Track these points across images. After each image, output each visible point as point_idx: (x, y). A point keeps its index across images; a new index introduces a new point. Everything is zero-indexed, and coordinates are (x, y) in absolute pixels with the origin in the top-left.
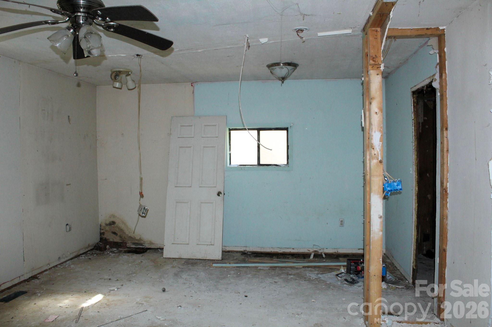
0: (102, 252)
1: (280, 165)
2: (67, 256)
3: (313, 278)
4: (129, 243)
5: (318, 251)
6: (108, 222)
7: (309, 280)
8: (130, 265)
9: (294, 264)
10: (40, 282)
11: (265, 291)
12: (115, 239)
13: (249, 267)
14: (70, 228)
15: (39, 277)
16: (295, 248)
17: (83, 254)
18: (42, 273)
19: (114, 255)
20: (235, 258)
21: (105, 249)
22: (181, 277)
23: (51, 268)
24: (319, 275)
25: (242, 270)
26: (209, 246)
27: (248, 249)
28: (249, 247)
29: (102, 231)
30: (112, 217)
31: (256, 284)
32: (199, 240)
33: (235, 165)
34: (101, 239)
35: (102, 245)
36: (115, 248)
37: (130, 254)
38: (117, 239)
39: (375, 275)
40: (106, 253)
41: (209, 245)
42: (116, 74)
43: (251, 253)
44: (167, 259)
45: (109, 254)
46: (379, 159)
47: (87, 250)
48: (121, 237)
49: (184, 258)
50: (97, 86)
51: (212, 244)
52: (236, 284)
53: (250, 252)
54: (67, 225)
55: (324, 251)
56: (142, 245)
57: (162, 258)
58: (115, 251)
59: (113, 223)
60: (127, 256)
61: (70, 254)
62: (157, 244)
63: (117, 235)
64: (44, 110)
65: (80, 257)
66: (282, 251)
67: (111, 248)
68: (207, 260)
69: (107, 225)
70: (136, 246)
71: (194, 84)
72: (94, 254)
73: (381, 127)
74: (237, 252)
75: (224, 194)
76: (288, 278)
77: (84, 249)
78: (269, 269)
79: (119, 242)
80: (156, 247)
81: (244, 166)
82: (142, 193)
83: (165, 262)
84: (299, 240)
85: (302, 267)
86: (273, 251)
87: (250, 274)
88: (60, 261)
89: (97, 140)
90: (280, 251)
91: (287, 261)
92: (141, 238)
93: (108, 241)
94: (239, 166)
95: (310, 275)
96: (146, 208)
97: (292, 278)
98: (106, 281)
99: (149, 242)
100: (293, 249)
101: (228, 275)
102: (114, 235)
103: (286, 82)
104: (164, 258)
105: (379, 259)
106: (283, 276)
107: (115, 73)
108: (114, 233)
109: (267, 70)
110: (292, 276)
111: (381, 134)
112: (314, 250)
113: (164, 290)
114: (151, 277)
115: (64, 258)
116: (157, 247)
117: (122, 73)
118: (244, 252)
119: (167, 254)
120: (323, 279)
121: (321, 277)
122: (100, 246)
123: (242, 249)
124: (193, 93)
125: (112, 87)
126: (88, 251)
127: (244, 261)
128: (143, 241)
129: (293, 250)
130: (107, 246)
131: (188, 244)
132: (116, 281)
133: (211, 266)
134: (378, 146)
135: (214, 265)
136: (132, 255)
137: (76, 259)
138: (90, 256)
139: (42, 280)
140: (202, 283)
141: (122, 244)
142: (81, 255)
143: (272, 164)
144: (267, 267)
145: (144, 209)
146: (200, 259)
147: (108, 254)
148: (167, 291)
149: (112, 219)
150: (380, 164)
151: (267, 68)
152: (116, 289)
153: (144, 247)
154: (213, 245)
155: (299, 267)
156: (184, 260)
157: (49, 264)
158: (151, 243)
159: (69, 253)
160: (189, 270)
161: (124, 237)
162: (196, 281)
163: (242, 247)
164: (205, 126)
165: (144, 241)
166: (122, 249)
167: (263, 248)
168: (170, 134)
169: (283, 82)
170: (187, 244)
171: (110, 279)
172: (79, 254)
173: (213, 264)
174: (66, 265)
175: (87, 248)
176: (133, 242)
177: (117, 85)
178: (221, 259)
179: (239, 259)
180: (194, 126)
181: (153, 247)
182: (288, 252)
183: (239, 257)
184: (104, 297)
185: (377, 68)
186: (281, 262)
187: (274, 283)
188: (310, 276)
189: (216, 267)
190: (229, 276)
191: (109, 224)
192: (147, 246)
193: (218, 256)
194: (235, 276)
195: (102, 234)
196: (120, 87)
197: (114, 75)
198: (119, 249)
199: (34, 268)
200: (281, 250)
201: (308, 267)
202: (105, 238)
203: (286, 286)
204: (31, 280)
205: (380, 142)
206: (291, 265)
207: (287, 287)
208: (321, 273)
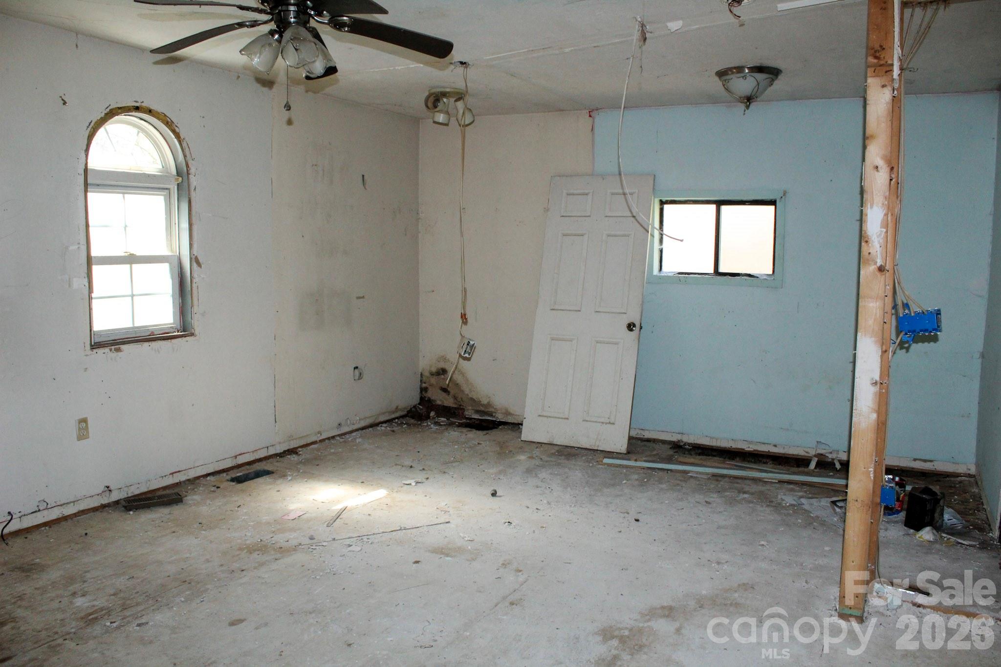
0: (419, 422)
1: (757, 276)
2: (355, 422)
3: (787, 503)
4: (468, 410)
5: (827, 455)
6: (434, 370)
7: (778, 507)
8: (456, 447)
9: (761, 474)
10: (299, 459)
11: (679, 515)
12: (445, 401)
13: (671, 470)
14: (360, 374)
15: (300, 453)
16: (778, 445)
17: (385, 422)
18: (306, 447)
19: (437, 429)
20: (655, 453)
21: (428, 417)
22: (536, 476)
23: (323, 440)
24: (803, 501)
25: (655, 475)
26: (604, 424)
27: (686, 439)
28: (688, 434)
29: (424, 385)
30: (442, 361)
31: (666, 502)
32: (588, 413)
33: (669, 272)
34: (422, 399)
35: (422, 409)
36: (444, 418)
37: (465, 430)
38: (449, 402)
39: (857, 501)
40: (426, 424)
41: (606, 423)
42: (436, 98)
43: (691, 448)
44: (528, 443)
45: (430, 425)
46: (879, 264)
47: (393, 416)
48: (455, 398)
49: (557, 444)
50: (421, 120)
51: (611, 422)
52: (631, 498)
53: (689, 444)
54: (356, 368)
55: (838, 456)
56: (491, 415)
57: (520, 440)
58: (442, 422)
59: (444, 371)
60: (458, 432)
61: (360, 420)
62: (519, 416)
63: (449, 394)
64: (316, 165)
65: (378, 426)
66: (752, 448)
67: (438, 417)
68: (599, 452)
69: (432, 374)
70: (480, 416)
71: (593, 112)
72: (405, 424)
73: (886, 198)
74: (664, 442)
75: (641, 328)
76: (737, 499)
77: (387, 414)
78: (709, 479)
79: (453, 407)
80: (516, 422)
81: (687, 275)
82: (465, 315)
83: (521, 448)
84: (788, 430)
85: (777, 481)
86: (734, 446)
87: (667, 484)
88: (340, 430)
89: (420, 218)
90: (749, 447)
91: (751, 466)
92: (491, 403)
93: (434, 404)
94: (677, 275)
95: (783, 497)
96: (472, 343)
97: (744, 499)
98: (404, 468)
99: (504, 411)
100: (775, 446)
101: (624, 481)
102: (444, 394)
103: (753, 106)
104: (522, 441)
105: (868, 468)
106: (728, 493)
107: (434, 97)
108: (445, 390)
109: (717, 83)
110: (746, 496)
111: (885, 211)
112: (817, 452)
113: (494, 494)
114: (484, 471)
115: (348, 426)
116: (518, 421)
117: (448, 95)
118: (678, 444)
119: (527, 434)
120: (806, 507)
121: (804, 503)
122: (419, 411)
123: (674, 438)
124: (592, 130)
125: (432, 121)
126: (394, 419)
127: (669, 460)
128: (493, 407)
129: (775, 448)
130: (431, 412)
131: (567, 419)
132: (421, 470)
133: (600, 463)
134: (878, 237)
135: (606, 461)
136: (470, 431)
137: (370, 429)
138: (396, 427)
139: (303, 457)
140: (569, 489)
141: (456, 411)
142: (381, 425)
143: (741, 274)
144: (707, 474)
145: (468, 344)
146: (586, 449)
147: (428, 425)
148: (500, 496)
149: (442, 365)
150: (878, 274)
151: (717, 79)
152: (414, 484)
153: (494, 419)
154: (613, 424)
155: (769, 480)
156: (557, 448)
157: (320, 433)
158: (507, 413)
159: (358, 418)
160: (559, 464)
161: (462, 399)
162: (560, 485)
163: (674, 433)
164: (613, 194)
165: (495, 409)
166: (456, 421)
167: (715, 440)
168: (547, 210)
169: (748, 107)
170: (565, 419)
171: (411, 467)
172: (377, 421)
173: (605, 459)
174: (349, 438)
175: (393, 412)
176: (475, 409)
177: (441, 118)
178: (625, 452)
179: (662, 454)
180: (591, 194)
181: (510, 419)
182: (765, 452)
183: (663, 452)
184: (388, 495)
185: (886, 72)
186: (737, 468)
187: (705, 503)
188: (784, 500)
189: (609, 465)
190: (626, 483)
191: (436, 372)
192: (500, 417)
193: (621, 445)
194: (637, 483)
195: (423, 390)
196: (446, 122)
197: (432, 99)
198: (451, 419)
199: (293, 437)
200: (751, 446)
201: (789, 482)
202: (429, 398)
203: (725, 511)
204: (286, 455)
205: (881, 228)
206: (753, 476)
207: (725, 513)
208: (810, 496)
